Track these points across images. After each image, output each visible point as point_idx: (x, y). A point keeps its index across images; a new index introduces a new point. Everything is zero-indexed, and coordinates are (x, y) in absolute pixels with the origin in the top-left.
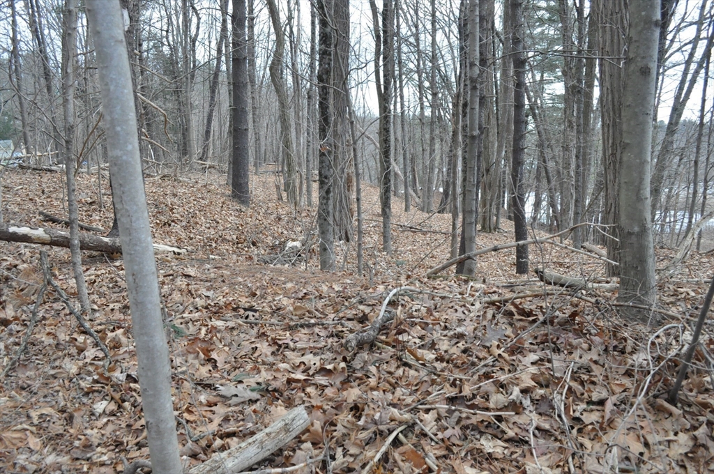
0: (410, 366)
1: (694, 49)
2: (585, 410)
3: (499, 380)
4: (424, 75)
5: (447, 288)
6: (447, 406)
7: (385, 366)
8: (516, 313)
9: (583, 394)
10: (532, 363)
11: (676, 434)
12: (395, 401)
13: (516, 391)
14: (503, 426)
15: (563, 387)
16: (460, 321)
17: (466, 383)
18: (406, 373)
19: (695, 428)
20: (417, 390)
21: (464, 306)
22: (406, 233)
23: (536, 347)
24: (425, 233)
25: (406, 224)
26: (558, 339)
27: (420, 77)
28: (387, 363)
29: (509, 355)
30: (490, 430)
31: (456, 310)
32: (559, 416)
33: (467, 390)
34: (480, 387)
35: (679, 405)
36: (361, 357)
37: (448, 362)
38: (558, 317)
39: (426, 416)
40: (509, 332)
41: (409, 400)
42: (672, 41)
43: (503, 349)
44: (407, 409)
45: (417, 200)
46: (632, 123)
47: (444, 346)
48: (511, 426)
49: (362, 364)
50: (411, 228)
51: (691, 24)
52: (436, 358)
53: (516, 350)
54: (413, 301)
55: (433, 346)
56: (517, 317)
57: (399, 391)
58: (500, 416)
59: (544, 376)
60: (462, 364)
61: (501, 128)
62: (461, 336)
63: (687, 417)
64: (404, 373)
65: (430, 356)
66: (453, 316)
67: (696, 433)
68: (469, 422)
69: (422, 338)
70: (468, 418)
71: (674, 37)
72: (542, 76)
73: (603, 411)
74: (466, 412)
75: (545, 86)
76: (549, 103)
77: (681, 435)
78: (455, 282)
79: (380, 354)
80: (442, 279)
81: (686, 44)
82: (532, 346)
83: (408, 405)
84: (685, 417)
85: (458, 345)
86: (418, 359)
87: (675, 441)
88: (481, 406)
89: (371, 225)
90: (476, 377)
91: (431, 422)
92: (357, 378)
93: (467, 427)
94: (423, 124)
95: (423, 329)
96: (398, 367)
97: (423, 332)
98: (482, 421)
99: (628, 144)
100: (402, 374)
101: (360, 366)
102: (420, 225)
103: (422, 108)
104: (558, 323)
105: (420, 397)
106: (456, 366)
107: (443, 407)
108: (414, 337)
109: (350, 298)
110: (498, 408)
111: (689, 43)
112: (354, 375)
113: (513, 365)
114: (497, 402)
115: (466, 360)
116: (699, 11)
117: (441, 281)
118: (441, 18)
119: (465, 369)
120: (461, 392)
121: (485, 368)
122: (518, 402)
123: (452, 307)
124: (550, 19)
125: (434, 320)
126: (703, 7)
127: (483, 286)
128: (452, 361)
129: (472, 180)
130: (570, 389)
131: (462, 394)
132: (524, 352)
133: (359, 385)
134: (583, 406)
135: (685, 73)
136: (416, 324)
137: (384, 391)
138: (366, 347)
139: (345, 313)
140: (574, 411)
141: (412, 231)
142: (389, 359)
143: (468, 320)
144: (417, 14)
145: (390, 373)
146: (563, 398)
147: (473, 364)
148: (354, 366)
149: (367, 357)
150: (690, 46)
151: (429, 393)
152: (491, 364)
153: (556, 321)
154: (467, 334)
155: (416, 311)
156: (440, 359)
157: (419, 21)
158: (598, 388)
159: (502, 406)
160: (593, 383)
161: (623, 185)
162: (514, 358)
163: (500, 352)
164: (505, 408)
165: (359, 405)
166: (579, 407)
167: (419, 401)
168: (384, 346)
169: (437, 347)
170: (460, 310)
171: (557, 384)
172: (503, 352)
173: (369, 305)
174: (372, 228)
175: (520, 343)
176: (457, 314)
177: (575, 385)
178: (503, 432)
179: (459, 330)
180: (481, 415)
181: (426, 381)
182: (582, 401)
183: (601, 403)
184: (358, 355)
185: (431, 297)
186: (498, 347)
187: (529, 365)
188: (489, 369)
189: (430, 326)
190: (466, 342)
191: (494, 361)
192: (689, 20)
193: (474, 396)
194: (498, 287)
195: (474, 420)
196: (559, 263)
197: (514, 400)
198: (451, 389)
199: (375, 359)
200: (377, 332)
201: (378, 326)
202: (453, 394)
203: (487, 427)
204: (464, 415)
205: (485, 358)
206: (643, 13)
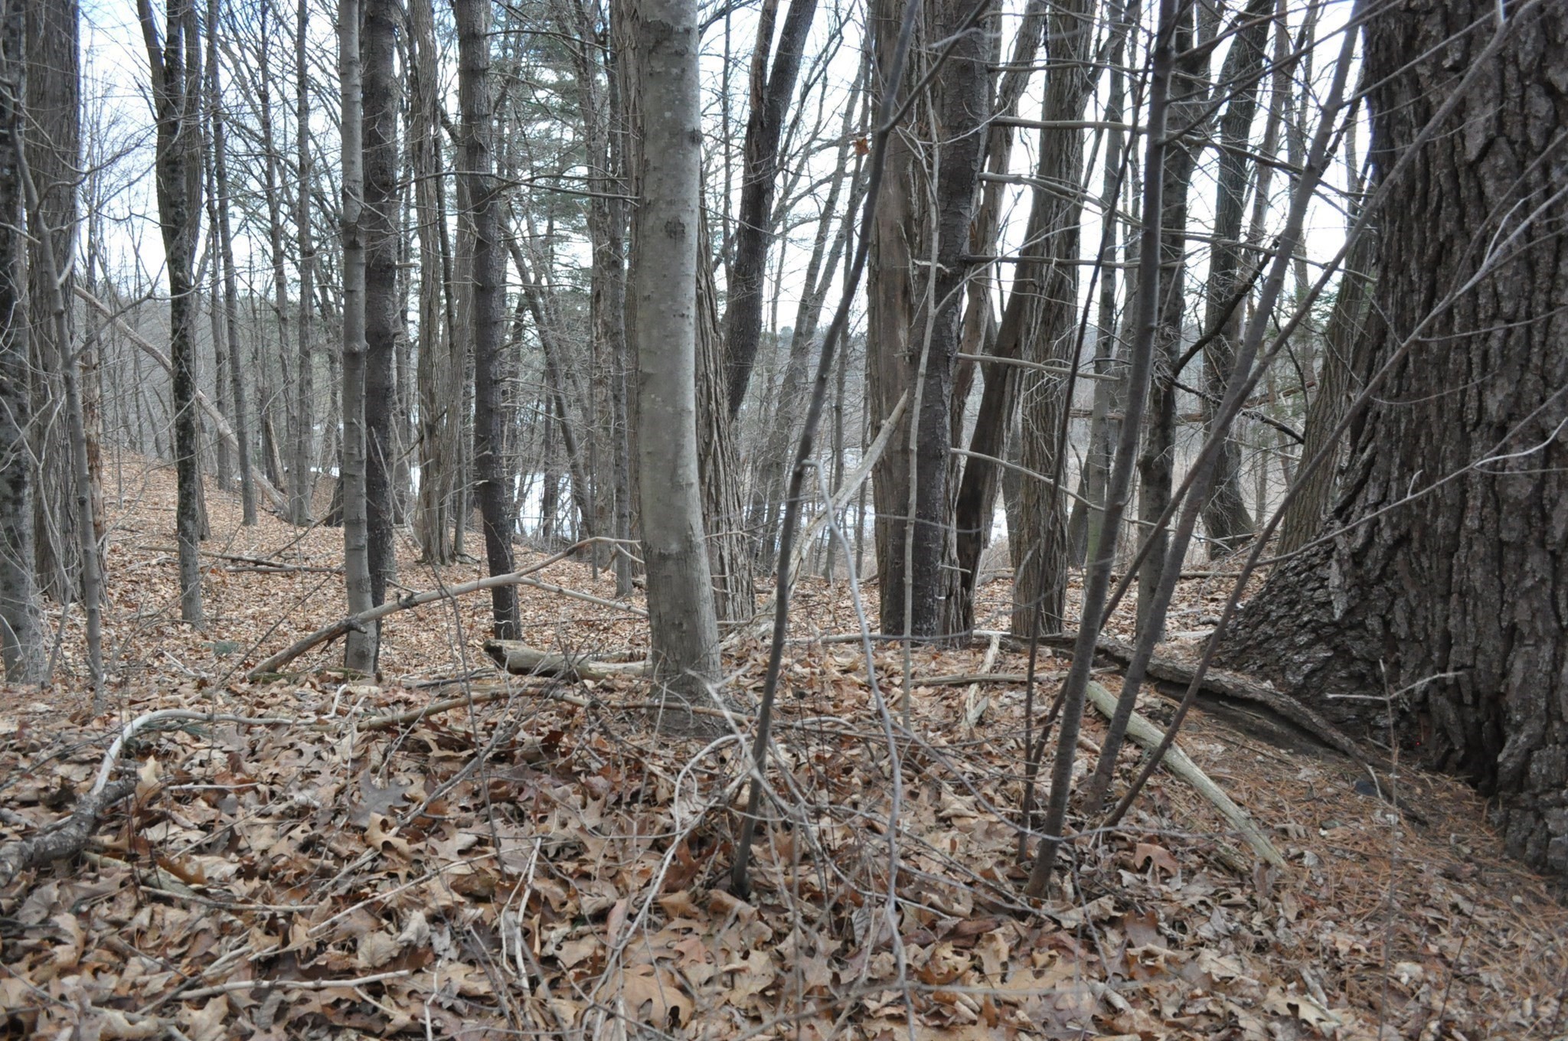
0: (168, 901)
1: (834, 192)
2: (566, 938)
3: (379, 902)
4: (284, 208)
5: (293, 703)
6: (250, 983)
7: (103, 910)
8: (433, 745)
9: (564, 904)
10: (461, 853)
11: (746, 956)
12: (123, 992)
13: (416, 920)
14: (385, 1005)
15: (519, 894)
16: (309, 775)
17: (301, 920)
18: (158, 918)
19: (780, 936)
20: (182, 956)
21: (321, 740)
22: (245, 575)
23: (472, 815)
24: (290, 574)
25: (245, 555)
26: (521, 791)
27: (274, 212)
28: (111, 899)
29: (409, 842)
30: (357, 1020)
31: (301, 753)
32: (512, 960)
33: (301, 937)
34: (334, 924)
35: (754, 895)
36: (41, 896)
37: (264, 877)
38: (522, 744)
39: (197, 1014)
40: (417, 788)
41: (157, 983)
42: (797, 175)
43: (395, 830)
44: (150, 1006)
45: (277, 497)
46: (655, 333)
47: (261, 839)
48: (403, 1000)
49: (44, 913)
50: (257, 563)
51: (830, 144)
52: (239, 871)
53: (428, 826)
54: (198, 740)
55: (232, 843)
56: (436, 752)
57: (134, 967)
58: (378, 983)
59: (483, 877)
60: (297, 876)
61: (456, 334)
62: (303, 812)
63: (766, 916)
64: (152, 918)
65: (220, 867)
66: (290, 766)
67: (781, 947)
68: (304, 1010)
69: (206, 827)
70: (303, 1001)
71: (800, 166)
72: (551, 227)
73: (605, 932)
74: (298, 987)
75: (556, 248)
76: (566, 283)
77: (754, 955)
78: (313, 686)
79: (96, 880)
80: (283, 681)
81: (821, 182)
82: (464, 814)
83: (155, 996)
84: (761, 918)
85: (292, 833)
86: (188, 880)
87: (743, 970)
88: (336, 968)
89: (154, 562)
90: (327, 902)
91: (210, 1026)
92: (28, 950)
93: (299, 1024)
94: (284, 320)
95: (214, 806)
96: (138, 907)
97: (212, 813)
98: (338, 1003)
99: (649, 375)
100: (146, 922)
101: (37, 919)
102: (279, 554)
103: (281, 285)
104: (523, 757)
105: (186, 972)
106: (282, 884)
107: (242, 985)
108: (186, 828)
109: (34, 749)
110: (378, 964)
111: (827, 180)
112: (21, 943)
113: (418, 862)
114: (373, 954)
115: (306, 867)
116: (841, 121)
117: (281, 686)
118: (324, 84)
119: (303, 888)
120: (286, 942)
121: (353, 878)
122: (421, 944)
123: (292, 745)
124: (563, 110)
125: (242, 781)
126: (849, 113)
127: (374, 689)
128: (275, 873)
129: (356, 451)
130: (535, 896)
131: (289, 948)
132: (445, 828)
133: (31, 968)
134: (563, 929)
135: (821, 239)
136: (196, 796)
137: (95, 972)
138: (61, 867)
139: (18, 790)
140: (543, 944)
141: (259, 571)
142: (115, 889)
143: (326, 771)
144: (263, 67)
145: (118, 924)
146: (520, 919)
147: (325, 873)
148: (22, 921)
149: (55, 893)
150: (829, 186)
151: (209, 959)
152: (368, 867)
153: (518, 752)
154: (317, 804)
155: (201, 764)
156: (246, 873)
157: (270, 84)
158: (597, 886)
159: (385, 959)
160: (587, 876)
161: (645, 459)
162: (421, 845)
163: (390, 836)
164: (394, 963)
165: (21, 1017)
166: (553, 934)
167: (183, 981)
168: (107, 859)
169: (242, 844)
170: (309, 749)
171: (509, 890)
172: (398, 835)
173: (82, 763)
174: (157, 569)
175: (437, 812)
176: (303, 762)
177: (545, 887)
178: (386, 1018)
179: (300, 797)
180: (334, 989)
181: (204, 931)
182: (560, 917)
183: (601, 916)
184: (37, 891)
185: (243, 728)
186: (385, 826)
187: (454, 857)
188: (360, 880)
189: (232, 796)
190: (312, 826)
191: (374, 860)
192: (826, 135)
193: (321, 946)
194: (409, 689)
195: (316, 1004)
196: (587, 622)
197: (410, 942)
198: (266, 940)
199: (81, 894)
200: (87, 828)
201: (90, 811)
202: (266, 952)
203: (349, 1013)
204: (294, 996)
205: (353, 856)
206: (668, 114)
